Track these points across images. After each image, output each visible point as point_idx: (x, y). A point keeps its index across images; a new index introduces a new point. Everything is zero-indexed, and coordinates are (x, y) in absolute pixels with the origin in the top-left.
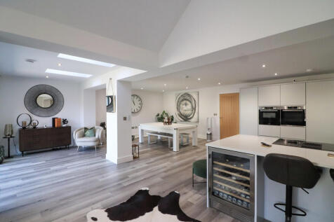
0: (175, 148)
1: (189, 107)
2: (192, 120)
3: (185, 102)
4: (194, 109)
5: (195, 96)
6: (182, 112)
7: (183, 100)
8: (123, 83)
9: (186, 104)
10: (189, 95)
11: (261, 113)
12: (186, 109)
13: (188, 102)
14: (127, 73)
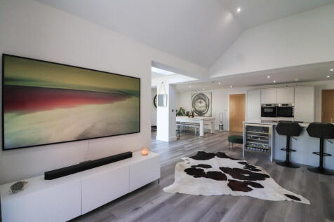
0: (201, 133)
1: (203, 104)
2: (206, 115)
3: (199, 100)
4: (207, 106)
5: (209, 96)
6: (197, 108)
7: (197, 99)
8: (173, 86)
9: (201, 102)
10: (203, 95)
11: (263, 109)
12: (201, 106)
13: (202, 101)
14: (180, 79)
